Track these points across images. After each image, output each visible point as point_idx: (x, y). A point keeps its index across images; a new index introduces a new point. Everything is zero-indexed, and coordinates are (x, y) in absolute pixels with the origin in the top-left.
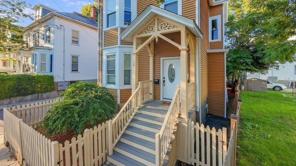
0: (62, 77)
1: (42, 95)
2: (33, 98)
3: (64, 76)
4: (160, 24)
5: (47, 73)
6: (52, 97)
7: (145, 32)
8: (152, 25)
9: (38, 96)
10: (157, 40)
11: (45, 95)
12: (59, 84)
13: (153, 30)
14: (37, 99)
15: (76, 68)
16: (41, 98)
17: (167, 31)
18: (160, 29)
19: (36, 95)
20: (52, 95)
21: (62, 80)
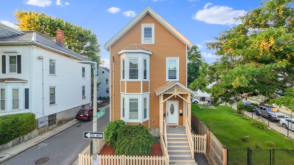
0: (42, 112)
1: (23, 138)
2: (15, 143)
3: (43, 111)
4: (178, 89)
5: (22, 110)
6: (33, 137)
7: (168, 92)
8: (173, 89)
9: (20, 139)
10: (176, 97)
11: (26, 136)
12: (40, 121)
13: (174, 91)
14: (19, 143)
15: (53, 100)
16: (22, 141)
17: (181, 93)
18: (178, 91)
19: (18, 139)
20: (33, 135)
21: (42, 116)
